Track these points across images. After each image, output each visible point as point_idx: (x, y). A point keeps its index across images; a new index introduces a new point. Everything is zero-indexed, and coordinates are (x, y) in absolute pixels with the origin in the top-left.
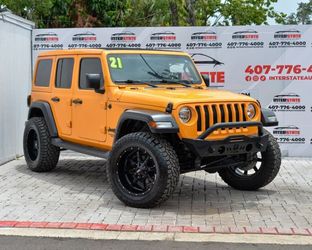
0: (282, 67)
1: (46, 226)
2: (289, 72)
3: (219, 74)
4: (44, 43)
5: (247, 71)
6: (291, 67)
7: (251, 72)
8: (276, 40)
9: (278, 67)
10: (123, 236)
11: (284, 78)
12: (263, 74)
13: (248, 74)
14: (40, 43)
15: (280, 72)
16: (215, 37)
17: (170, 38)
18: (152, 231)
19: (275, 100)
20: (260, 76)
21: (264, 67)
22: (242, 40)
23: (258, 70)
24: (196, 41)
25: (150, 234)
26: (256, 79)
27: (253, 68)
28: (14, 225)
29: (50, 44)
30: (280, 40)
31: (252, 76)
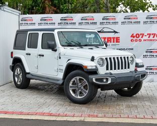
0: (150, 34)
1: (21, 113)
2: (154, 37)
3: (117, 38)
4: (26, 22)
5: (131, 37)
6: (155, 34)
7: (134, 37)
8: (147, 20)
9: (148, 34)
10: (59, 119)
11: (151, 40)
12: (140, 38)
13: (132, 38)
14: (23, 22)
15: (149, 37)
16: (115, 19)
17: (91, 19)
18: (73, 116)
19: (146, 52)
20: (138, 39)
21: (141, 34)
22: (129, 20)
23: (138, 36)
24: (105, 21)
25: (72, 118)
26: (136, 41)
27: (135, 35)
28: (6, 113)
29: (29, 23)
30: (149, 20)
31: (134, 39)
